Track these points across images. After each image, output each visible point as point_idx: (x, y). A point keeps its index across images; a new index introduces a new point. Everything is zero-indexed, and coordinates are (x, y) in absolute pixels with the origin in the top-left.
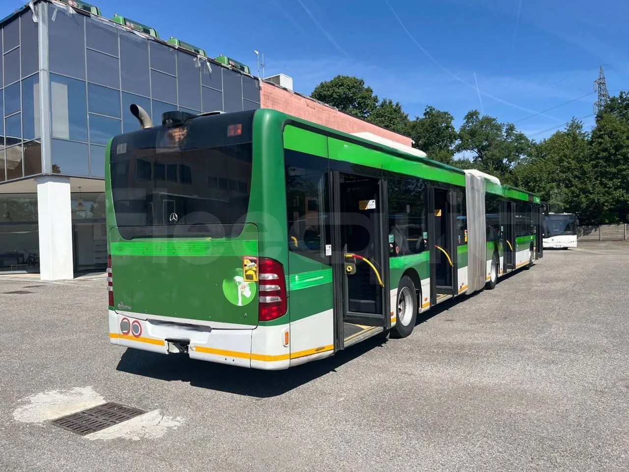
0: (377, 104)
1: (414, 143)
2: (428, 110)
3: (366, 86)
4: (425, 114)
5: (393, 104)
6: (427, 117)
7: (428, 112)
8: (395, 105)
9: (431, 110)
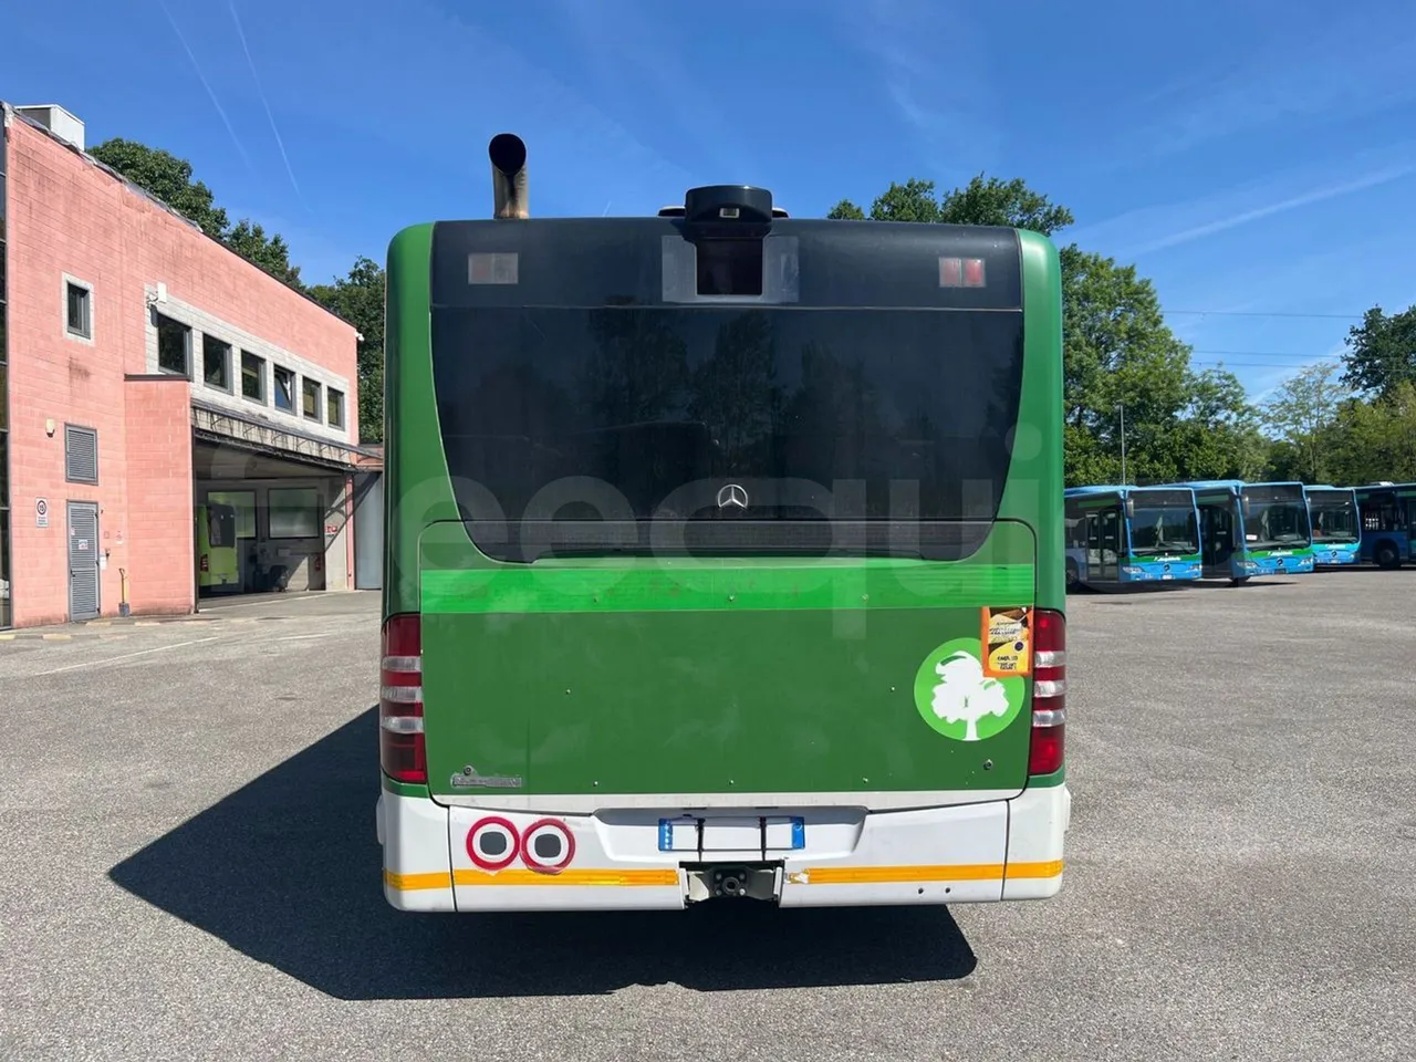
0: (222, 230)
1: (361, 338)
2: (361, 267)
3: (192, 181)
4: (353, 275)
5: (264, 236)
6: (357, 282)
7: (360, 271)
8: (271, 240)
9: (368, 267)
